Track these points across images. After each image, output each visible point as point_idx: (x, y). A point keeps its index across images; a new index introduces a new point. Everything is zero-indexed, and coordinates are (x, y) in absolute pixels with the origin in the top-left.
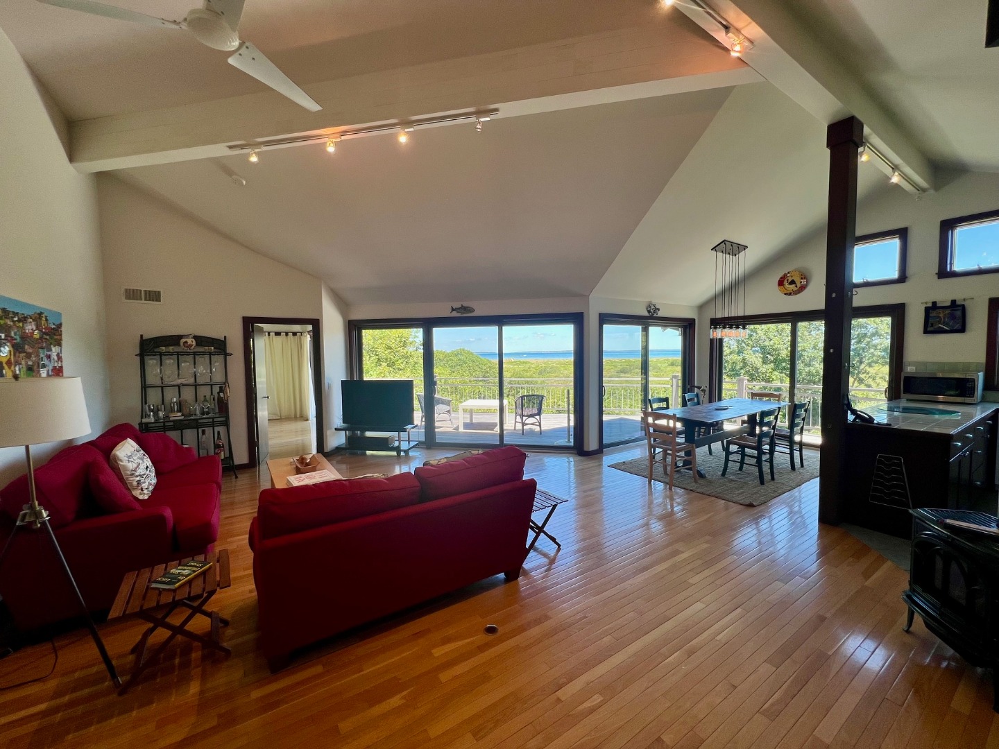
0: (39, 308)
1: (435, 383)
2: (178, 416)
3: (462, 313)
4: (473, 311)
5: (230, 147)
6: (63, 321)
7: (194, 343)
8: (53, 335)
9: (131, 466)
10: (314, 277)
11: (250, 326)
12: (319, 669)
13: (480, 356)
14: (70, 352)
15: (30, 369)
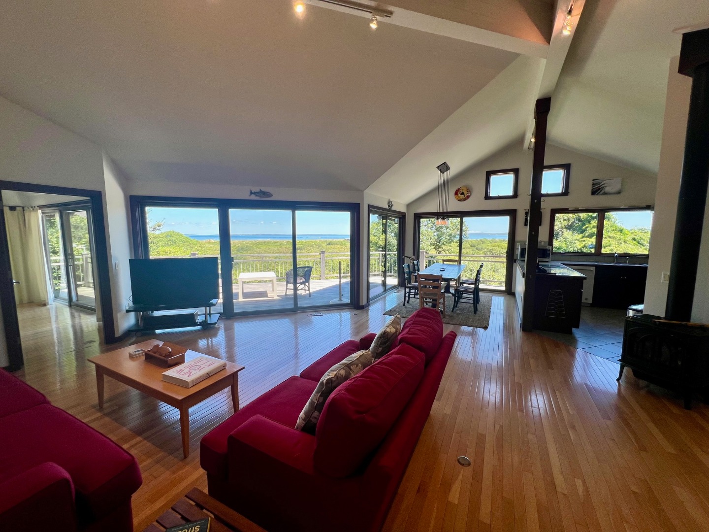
3: (260, 197)
4: (272, 195)
13: (190, 238)
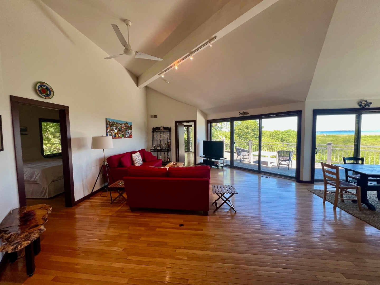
0: (125, 121)
1: (234, 143)
2: (159, 148)
3: (244, 115)
4: (248, 113)
5: (159, 75)
6: (132, 124)
7: (163, 129)
8: (130, 127)
9: (135, 158)
10: (194, 107)
11: (178, 123)
12: (139, 214)
14: (134, 132)
15: (123, 135)
